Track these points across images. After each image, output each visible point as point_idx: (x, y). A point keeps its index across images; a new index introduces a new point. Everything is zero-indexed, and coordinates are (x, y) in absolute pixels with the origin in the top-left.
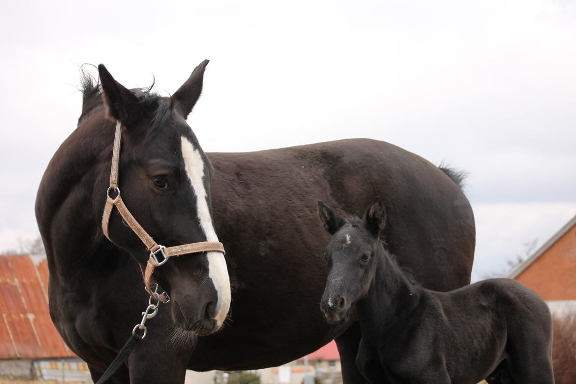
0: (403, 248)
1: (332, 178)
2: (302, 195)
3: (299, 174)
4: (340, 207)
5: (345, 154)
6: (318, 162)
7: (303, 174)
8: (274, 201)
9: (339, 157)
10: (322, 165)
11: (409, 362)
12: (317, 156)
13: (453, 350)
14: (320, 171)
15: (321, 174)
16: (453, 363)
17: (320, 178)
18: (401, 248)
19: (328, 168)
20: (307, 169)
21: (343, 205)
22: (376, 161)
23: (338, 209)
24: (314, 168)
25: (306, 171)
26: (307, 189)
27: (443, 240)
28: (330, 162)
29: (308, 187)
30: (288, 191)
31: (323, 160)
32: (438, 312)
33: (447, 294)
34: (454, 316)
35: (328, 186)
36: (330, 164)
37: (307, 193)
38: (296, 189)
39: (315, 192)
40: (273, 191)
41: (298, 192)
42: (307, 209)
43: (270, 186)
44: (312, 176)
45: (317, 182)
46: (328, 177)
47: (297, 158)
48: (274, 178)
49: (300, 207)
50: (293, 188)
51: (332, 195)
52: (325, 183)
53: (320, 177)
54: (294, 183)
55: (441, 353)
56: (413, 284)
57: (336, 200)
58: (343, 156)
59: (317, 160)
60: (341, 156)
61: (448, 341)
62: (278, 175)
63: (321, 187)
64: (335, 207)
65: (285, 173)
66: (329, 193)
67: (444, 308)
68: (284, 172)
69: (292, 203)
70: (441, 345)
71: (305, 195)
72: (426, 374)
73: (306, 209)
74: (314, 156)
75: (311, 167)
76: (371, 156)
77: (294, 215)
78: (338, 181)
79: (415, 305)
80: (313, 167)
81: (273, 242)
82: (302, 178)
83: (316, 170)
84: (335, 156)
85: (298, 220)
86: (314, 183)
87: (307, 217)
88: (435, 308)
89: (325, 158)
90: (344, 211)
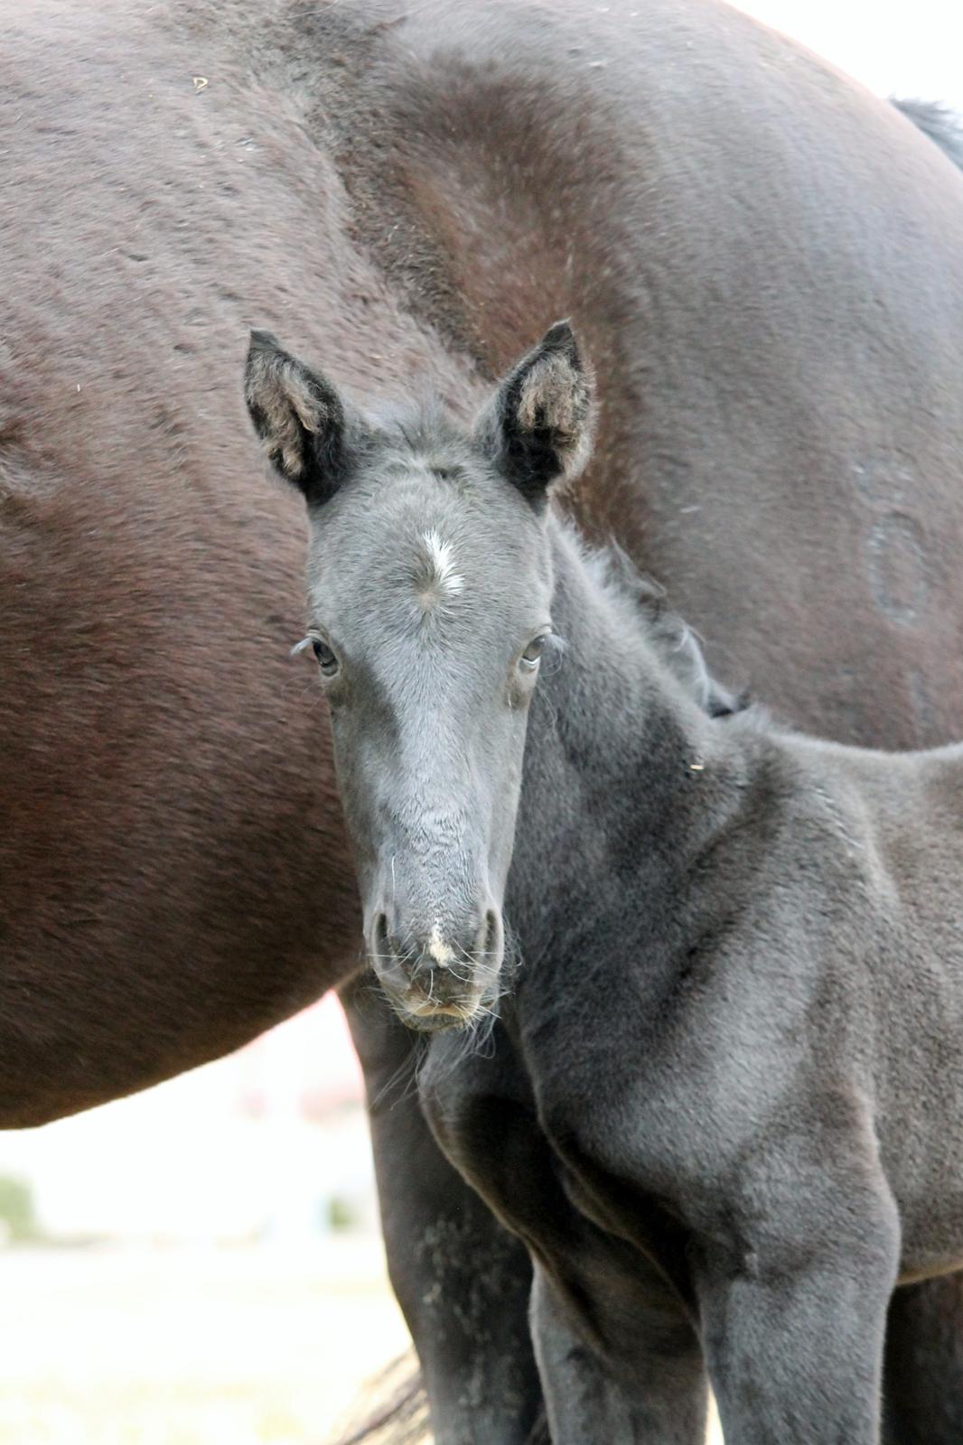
0: (694, 508)
1: (350, 140)
2: (201, 230)
3: (186, 118)
4: (393, 300)
5: (409, 13)
6: (275, 55)
7: (204, 123)
8: (48, 260)
9: (382, 26)
10: (294, 69)
11: (671, 1105)
12: (267, 24)
13: (919, 1053)
14: (288, 105)
15: (296, 119)
16: (917, 1124)
17: (289, 143)
18: (685, 511)
19: (329, 87)
20: (223, 94)
21: (410, 285)
22: (574, 52)
23: (377, 308)
24: (259, 89)
25: (217, 107)
26: (226, 203)
27: (904, 476)
28: (336, 55)
29: (230, 190)
30: (128, 209)
31: (303, 44)
32: (839, 856)
33: (909, 763)
34: (936, 880)
35: (333, 182)
36: (339, 63)
37: (229, 224)
38: (169, 199)
39: (268, 220)
40: (45, 209)
41: (183, 214)
42: (230, 304)
43: (31, 179)
44: (252, 134)
45: (277, 164)
46: (330, 136)
47: (167, 29)
48: (53, 136)
49: (189, 294)
50: (154, 197)
51: (353, 234)
52: (319, 168)
53: (293, 136)
54: (160, 167)
55: (855, 1065)
56: (721, 712)
57: (374, 260)
58: (402, 21)
59: (268, 46)
60: (388, 20)
61: (891, 1007)
62: (72, 124)
63: (298, 192)
64: (365, 300)
65: (112, 115)
66: (335, 226)
67: (883, 833)
68: (107, 106)
69: (151, 271)
70: (851, 1028)
71: (218, 236)
72: (762, 1172)
73: (223, 306)
74: (253, 20)
75: (244, 83)
76: (545, 25)
77: (156, 336)
78: (381, 155)
79: (722, 820)
80: (253, 78)
81: (25, 476)
82: (202, 145)
83: (271, 98)
84: (359, 23)
85: (177, 362)
86: (261, 172)
87: (223, 346)
88: (825, 836)
89: (309, 32)
90: (410, 319)
